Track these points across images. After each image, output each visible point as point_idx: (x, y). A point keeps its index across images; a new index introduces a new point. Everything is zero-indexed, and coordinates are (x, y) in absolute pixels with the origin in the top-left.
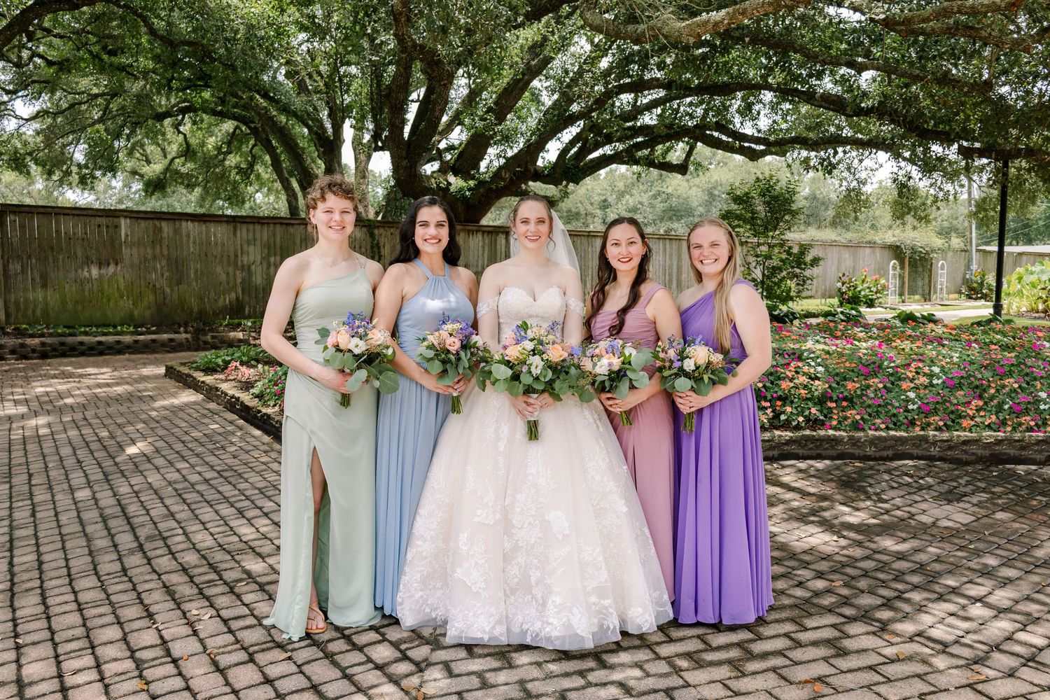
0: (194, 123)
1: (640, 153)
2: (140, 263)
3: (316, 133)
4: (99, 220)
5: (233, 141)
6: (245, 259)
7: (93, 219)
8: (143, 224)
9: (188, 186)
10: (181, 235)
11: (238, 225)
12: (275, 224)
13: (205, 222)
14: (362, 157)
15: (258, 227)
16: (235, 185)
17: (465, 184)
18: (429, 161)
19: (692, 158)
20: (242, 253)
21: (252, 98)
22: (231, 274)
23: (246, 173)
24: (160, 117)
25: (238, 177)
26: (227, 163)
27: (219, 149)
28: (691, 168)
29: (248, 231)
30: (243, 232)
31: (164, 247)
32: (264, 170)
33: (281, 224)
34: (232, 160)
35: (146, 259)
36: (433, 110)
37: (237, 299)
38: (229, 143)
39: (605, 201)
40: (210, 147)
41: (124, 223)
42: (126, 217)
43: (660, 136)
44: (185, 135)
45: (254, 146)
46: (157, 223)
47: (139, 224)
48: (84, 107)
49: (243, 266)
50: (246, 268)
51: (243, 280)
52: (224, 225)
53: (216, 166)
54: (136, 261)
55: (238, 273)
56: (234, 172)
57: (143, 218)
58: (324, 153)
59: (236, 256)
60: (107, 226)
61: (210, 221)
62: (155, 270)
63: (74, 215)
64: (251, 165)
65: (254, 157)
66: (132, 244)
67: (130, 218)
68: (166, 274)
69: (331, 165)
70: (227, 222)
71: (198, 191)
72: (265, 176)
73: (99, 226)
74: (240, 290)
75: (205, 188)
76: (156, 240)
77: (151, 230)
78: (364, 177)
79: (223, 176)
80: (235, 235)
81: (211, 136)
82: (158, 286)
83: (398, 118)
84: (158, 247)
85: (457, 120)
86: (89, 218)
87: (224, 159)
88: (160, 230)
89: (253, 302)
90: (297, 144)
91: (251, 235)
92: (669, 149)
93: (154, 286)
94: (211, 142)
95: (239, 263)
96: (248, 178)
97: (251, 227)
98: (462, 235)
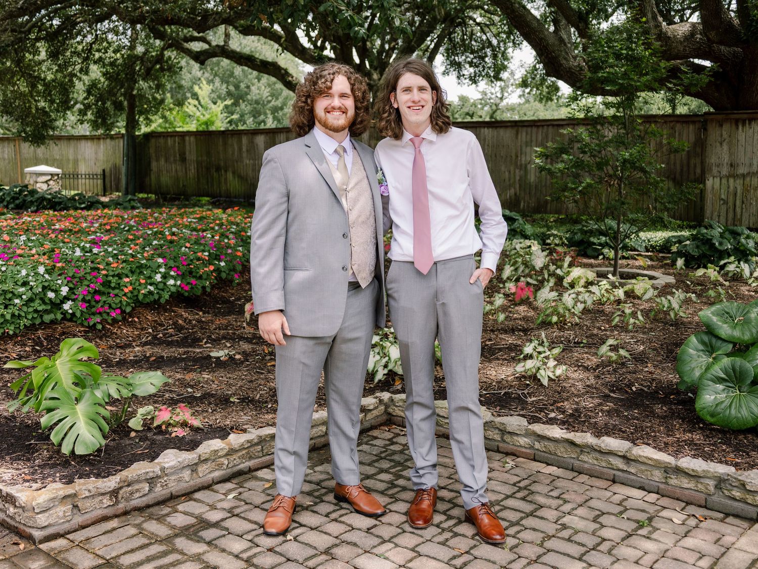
6: (523, 159)
11: (520, 128)
12: (548, 126)
13: (496, 127)
15: (534, 129)
20: (521, 154)
22: (512, 172)
29: (527, 134)
30: (523, 135)
33: (553, 125)
37: (515, 194)
49: (521, 165)
50: (523, 166)
51: (521, 177)
55: (517, 171)
59: (517, 157)
61: (501, 127)
70: (512, 126)
74: (517, 186)
80: (517, 138)
89: (527, 198)
91: (529, 137)
95: (519, 163)
97: (529, 129)
98: (726, 127)
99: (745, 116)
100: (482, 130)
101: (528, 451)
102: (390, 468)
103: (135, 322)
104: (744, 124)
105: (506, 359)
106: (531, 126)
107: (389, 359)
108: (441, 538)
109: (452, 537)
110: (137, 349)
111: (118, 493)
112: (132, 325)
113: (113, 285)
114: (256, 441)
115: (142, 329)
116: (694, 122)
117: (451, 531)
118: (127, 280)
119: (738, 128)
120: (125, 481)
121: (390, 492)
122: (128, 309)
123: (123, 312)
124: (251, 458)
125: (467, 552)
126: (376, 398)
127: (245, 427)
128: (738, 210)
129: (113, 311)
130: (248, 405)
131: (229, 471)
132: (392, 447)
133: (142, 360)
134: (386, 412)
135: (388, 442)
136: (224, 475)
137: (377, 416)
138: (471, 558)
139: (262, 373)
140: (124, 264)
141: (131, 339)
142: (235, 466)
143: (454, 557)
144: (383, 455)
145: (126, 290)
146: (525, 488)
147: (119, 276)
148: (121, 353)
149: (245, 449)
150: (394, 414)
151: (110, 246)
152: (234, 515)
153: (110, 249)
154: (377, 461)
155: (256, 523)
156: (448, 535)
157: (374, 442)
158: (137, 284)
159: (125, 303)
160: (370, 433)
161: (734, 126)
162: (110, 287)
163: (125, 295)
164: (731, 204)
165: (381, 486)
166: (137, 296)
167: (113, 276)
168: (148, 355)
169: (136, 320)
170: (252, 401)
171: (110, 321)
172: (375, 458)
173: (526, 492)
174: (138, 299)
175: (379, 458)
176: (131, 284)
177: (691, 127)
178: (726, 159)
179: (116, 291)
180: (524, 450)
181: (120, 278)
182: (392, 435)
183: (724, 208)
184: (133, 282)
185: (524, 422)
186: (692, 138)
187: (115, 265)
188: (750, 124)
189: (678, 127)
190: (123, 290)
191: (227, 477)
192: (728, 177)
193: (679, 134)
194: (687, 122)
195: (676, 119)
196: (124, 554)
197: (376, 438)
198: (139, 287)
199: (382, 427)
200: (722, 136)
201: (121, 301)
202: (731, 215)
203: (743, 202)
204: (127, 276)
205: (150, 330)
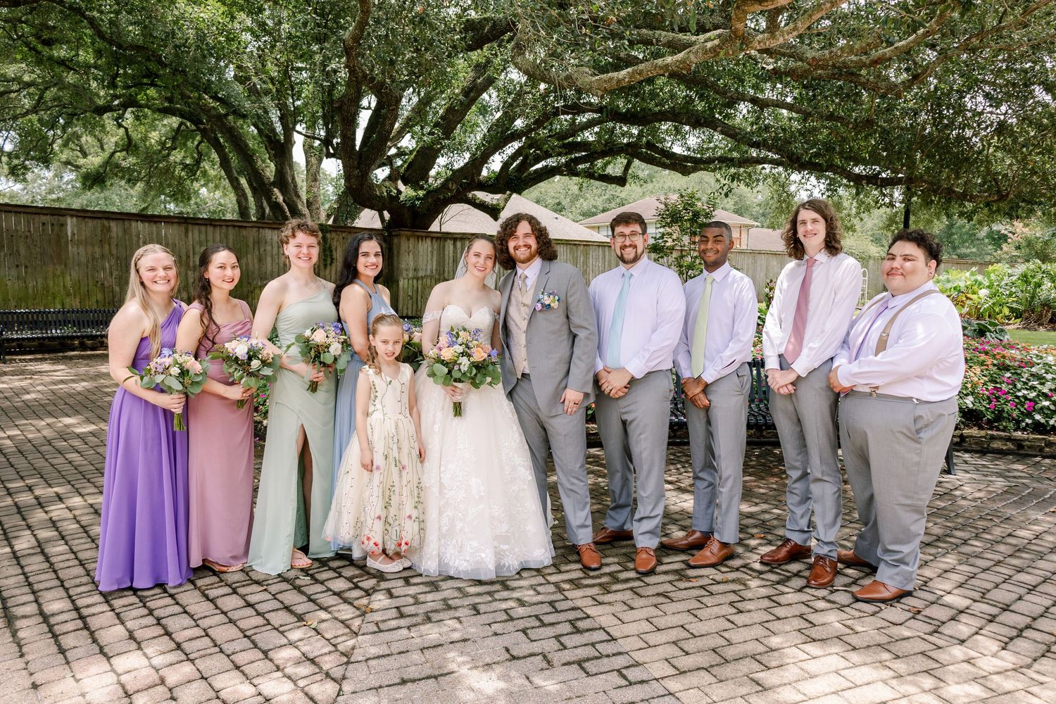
0: (137, 118)
1: (581, 167)
2: (88, 261)
3: (267, 136)
4: (43, 218)
5: (177, 137)
7: (37, 217)
8: (91, 223)
9: (129, 181)
10: (131, 235)
11: (190, 226)
12: (227, 226)
13: (156, 222)
14: (313, 160)
15: (210, 229)
16: (180, 181)
17: (414, 194)
18: (379, 166)
19: (630, 171)
21: (200, 98)
23: (193, 170)
24: (101, 111)
25: (183, 173)
26: (172, 158)
27: (163, 144)
28: (630, 180)
29: (200, 232)
30: (195, 233)
31: (113, 246)
32: (212, 167)
33: (234, 226)
34: (177, 156)
35: (93, 258)
36: (383, 125)
38: (174, 139)
39: (559, 204)
40: (153, 141)
41: (70, 223)
42: (72, 216)
43: (596, 153)
44: (126, 129)
45: (200, 143)
46: (106, 223)
47: (86, 223)
48: (13, 95)
52: (176, 226)
53: (160, 161)
54: (83, 260)
55: (190, 273)
56: (178, 168)
57: (90, 218)
58: (275, 156)
59: (188, 257)
60: (52, 225)
61: (161, 222)
62: (104, 269)
63: (16, 212)
64: (198, 162)
65: (200, 154)
66: (79, 243)
67: (77, 216)
68: (115, 273)
69: (282, 168)
70: (178, 223)
71: (140, 186)
72: (212, 173)
73: (44, 224)
75: (148, 183)
76: (104, 239)
77: (99, 229)
78: (315, 180)
79: (168, 171)
80: (186, 236)
81: (155, 130)
82: (106, 284)
83: (349, 130)
84: (107, 247)
85: (407, 127)
86: (33, 216)
87: (169, 155)
88: (109, 229)
90: (247, 145)
91: (203, 237)
92: (608, 163)
93: (103, 284)
94: (154, 136)
95: (191, 264)
96: (195, 175)
97: (203, 228)
98: (412, 240)
106: (206, 225)
119: (418, 242)
178: (412, 264)
183: (410, 302)
192: (413, 279)
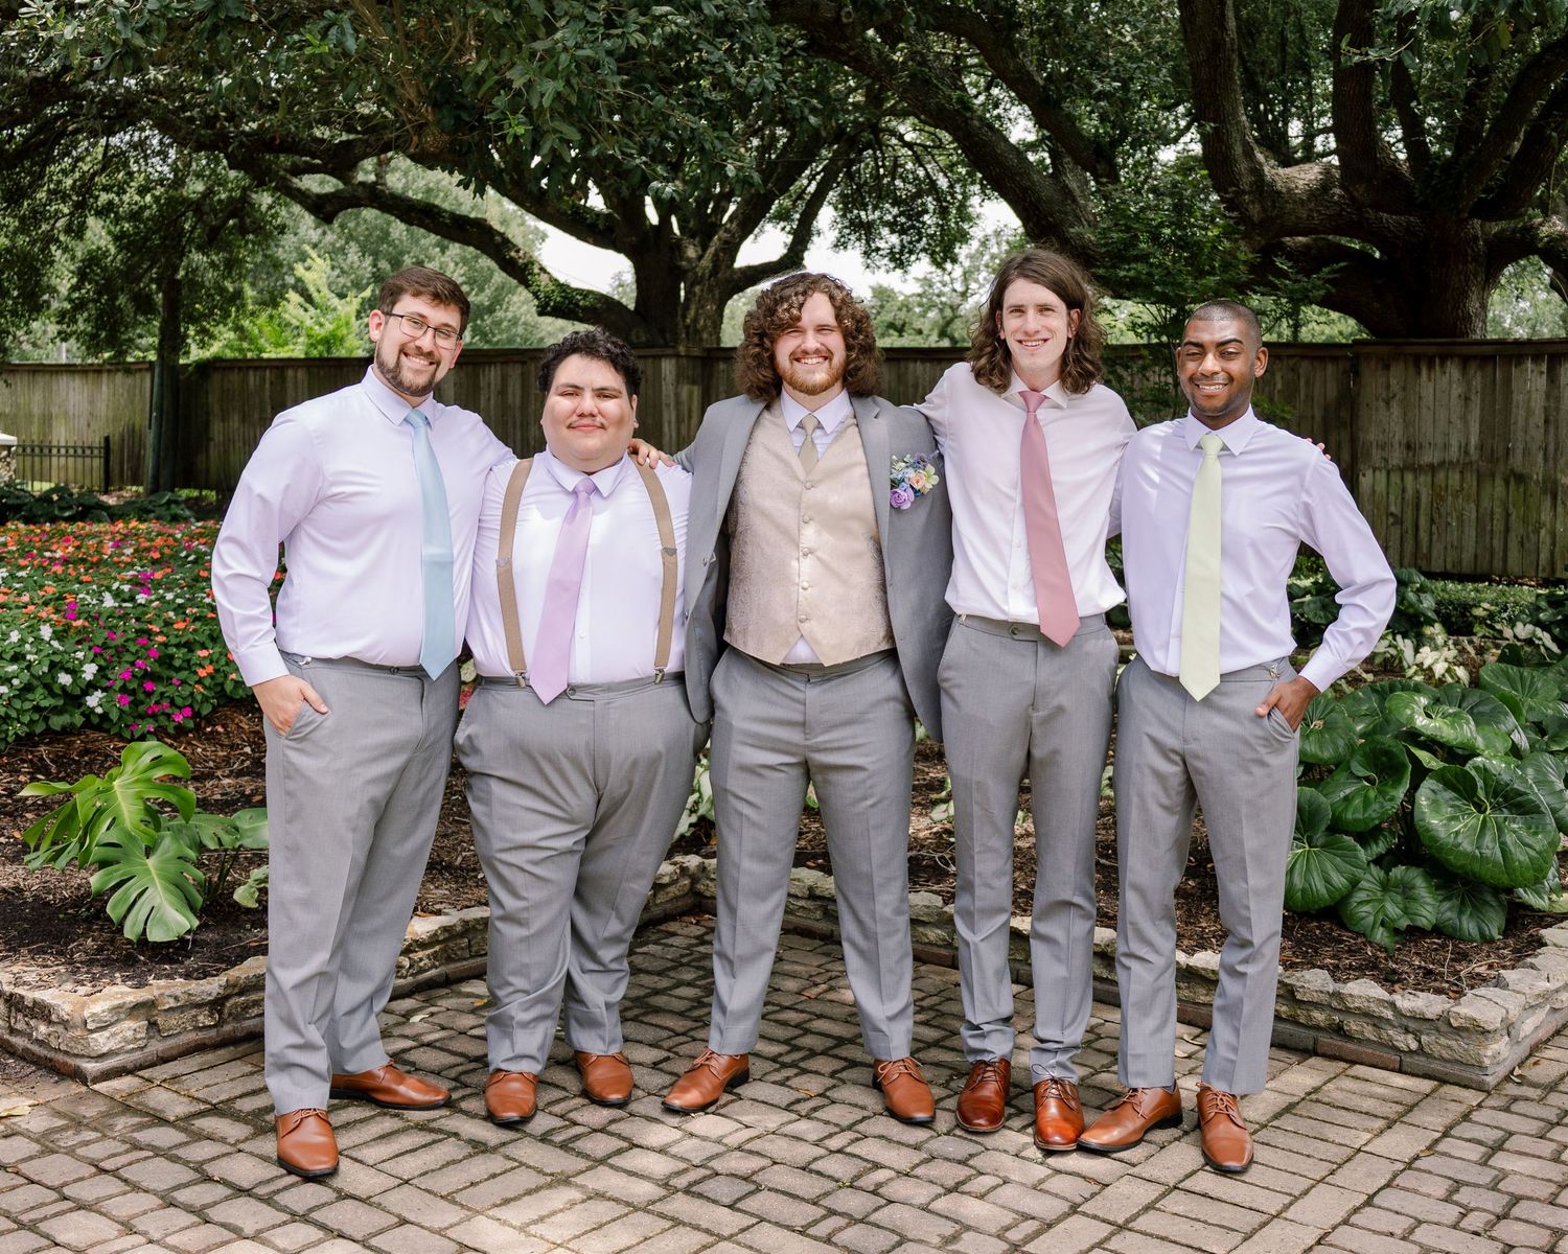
99: (1433, 350)
100: (911, 366)
101: (943, 952)
102: (695, 979)
103: (218, 733)
104: (1431, 366)
105: (919, 804)
107: (701, 797)
108: (778, 1077)
109: (796, 1075)
110: (226, 781)
111: (223, 1005)
112: (212, 738)
113: (177, 663)
114: (459, 929)
115: (233, 747)
116: (1335, 359)
117: (797, 1067)
118: (203, 653)
119: (1419, 373)
120: (234, 986)
121: (696, 1013)
122: (206, 710)
123: (196, 715)
124: (449, 960)
125: (820, 1095)
126: (675, 864)
127: (438, 907)
128: (1424, 536)
129: (177, 711)
130: (441, 873)
131: (410, 979)
132: (702, 949)
133: (238, 800)
134: (693, 891)
135: (694, 941)
136: (402, 987)
137: (676, 898)
138: (826, 1101)
139: (465, 823)
140: (198, 625)
141: (211, 764)
142: (422, 971)
143: (798, 1101)
144: (685, 960)
145: (202, 673)
146: (931, 1008)
147: (189, 646)
148: (197, 789)
149: (438, 942)
150: (708, 894)
151: (168, 590)
152: (423, 1045)
153: (170, 596)
154: (673, 968)
155: (461, 1055)
156: (790, 1072)
157: (670, 941)
158: (223, 662)
159: (199, 698)
160: (663, 927)
161: (1411, 370)
162: (171, 667)
163: (199, 682)
164: (1409, 524)
165: (680, 1005)
166: (222, 684)
167: (177, 646)
168: (248, 792)
169: (220, 729)
170: (449, 867)
171: (171, 731)
172: (669, 964)
173: (932, 1014)
174: (223, 690)
175: (678, 964)
176: (211, 662)
177: (1330, 368)
178: (1398, 433)
179: (183, 675)
180: (935, 950)
181: (191, 651)
182: (703, 930)
183: (1395, 532)
184: (215, 657)
185: (938, 901)
186: (1332, 391)
187: (181, 625)
188: (1442, 364)
189: (1305, 367)
190: (195, 673)
191: (407, 989)
192: (1402, 470)
193: (1307, 382)
194: (1322, 359)
195: (1298, 351)
196: (241, 1097)
197: (674, 934)
198: (226, 668)
199: (685, 918)
200: (1388, 387)
201: (192, 694)
202: (1409, 546)
203: (1432, 521)
204: (204, 646)
205: (248, 750)
